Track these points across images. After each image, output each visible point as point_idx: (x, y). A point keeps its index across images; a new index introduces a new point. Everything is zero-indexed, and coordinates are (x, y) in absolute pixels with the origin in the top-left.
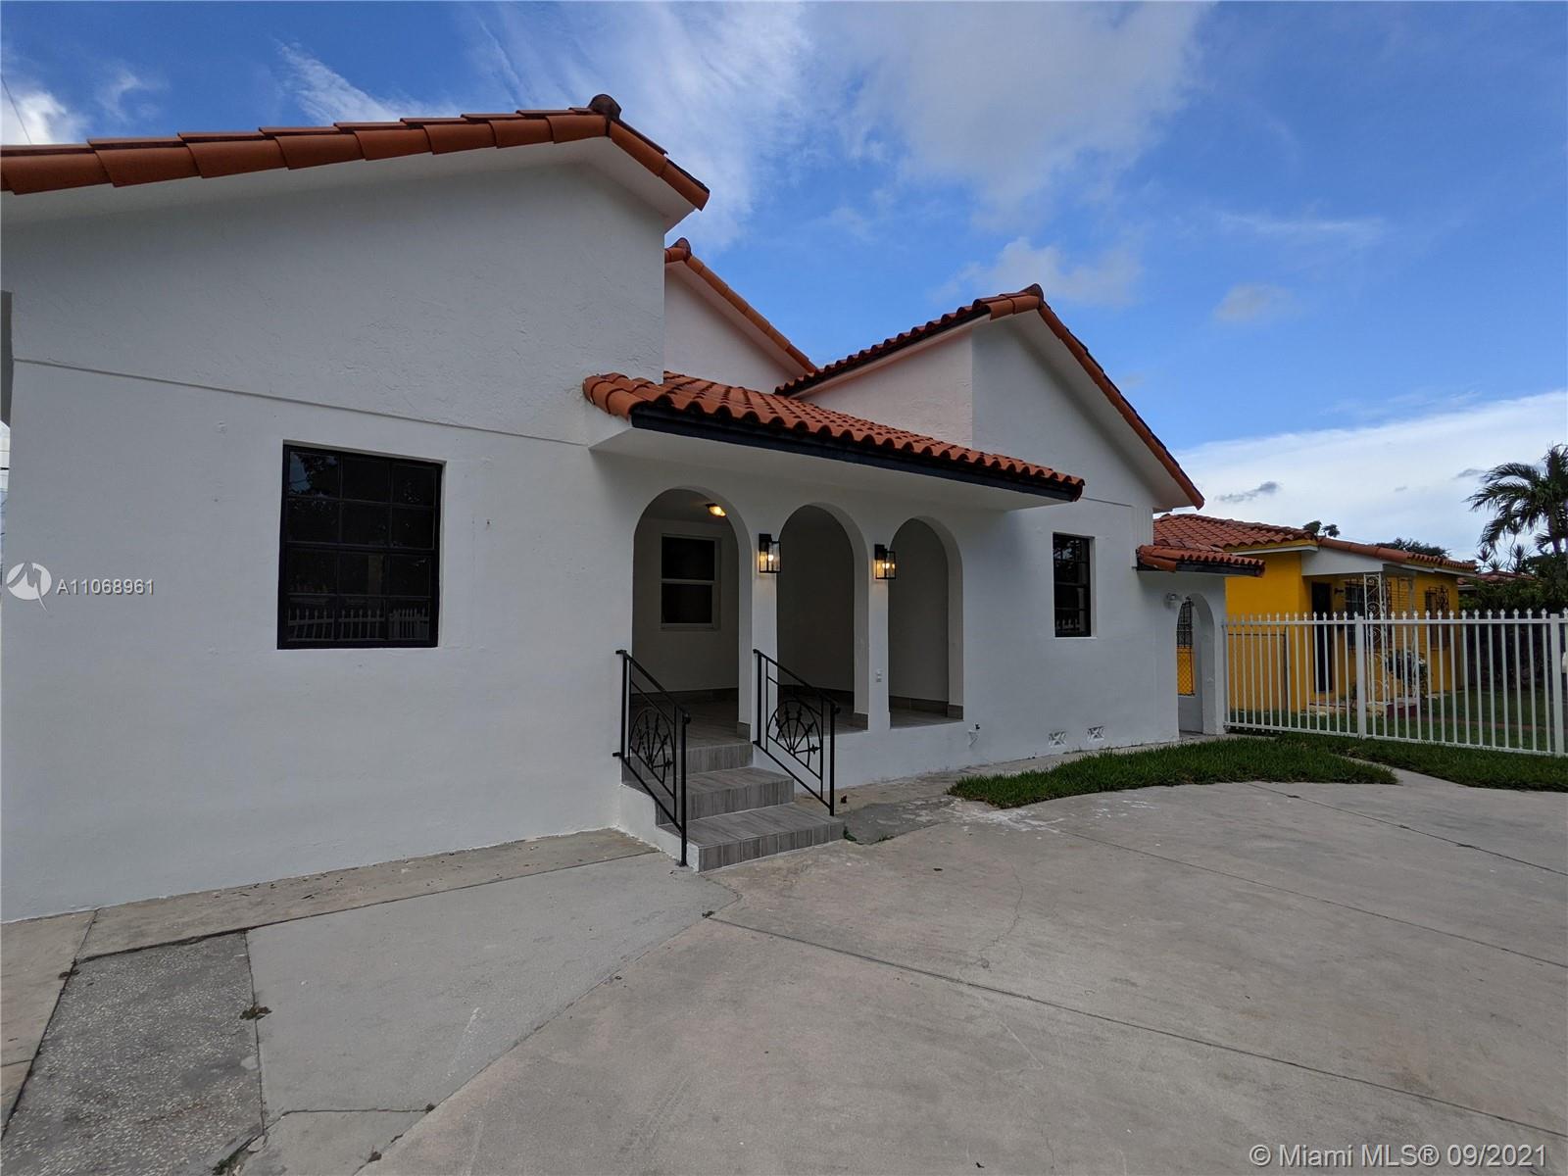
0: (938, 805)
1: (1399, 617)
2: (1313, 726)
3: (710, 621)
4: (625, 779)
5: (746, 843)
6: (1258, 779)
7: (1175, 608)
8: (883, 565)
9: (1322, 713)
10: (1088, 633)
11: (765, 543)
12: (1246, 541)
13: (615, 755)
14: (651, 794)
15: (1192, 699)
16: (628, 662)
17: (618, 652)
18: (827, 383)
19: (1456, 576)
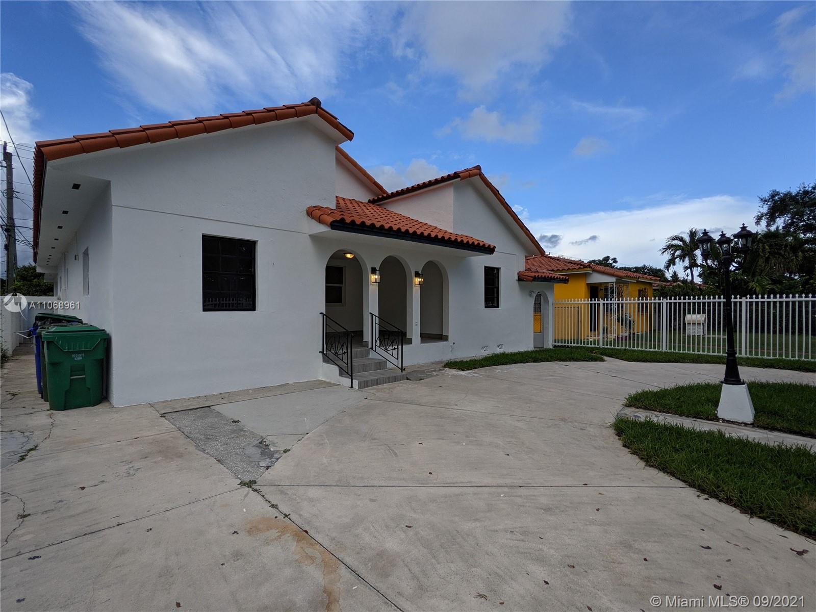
0: (440, 370)
1: (626, 300)
2: (587, 344)
3: (341, 302)
4: (324, 361)
5: (373, 380)
6: (556, 360)
7: (533, 296)
8: (419, 280)
9: (591, 340)
10: (498, 307)
11: (374, 271)
12: (565, 268)
13: (320, 352)
14: (338, 365)
15: (540, 333)
16: (325, 316)
17: (321, 313)
18: (392, 199)
19: (652, 283)
